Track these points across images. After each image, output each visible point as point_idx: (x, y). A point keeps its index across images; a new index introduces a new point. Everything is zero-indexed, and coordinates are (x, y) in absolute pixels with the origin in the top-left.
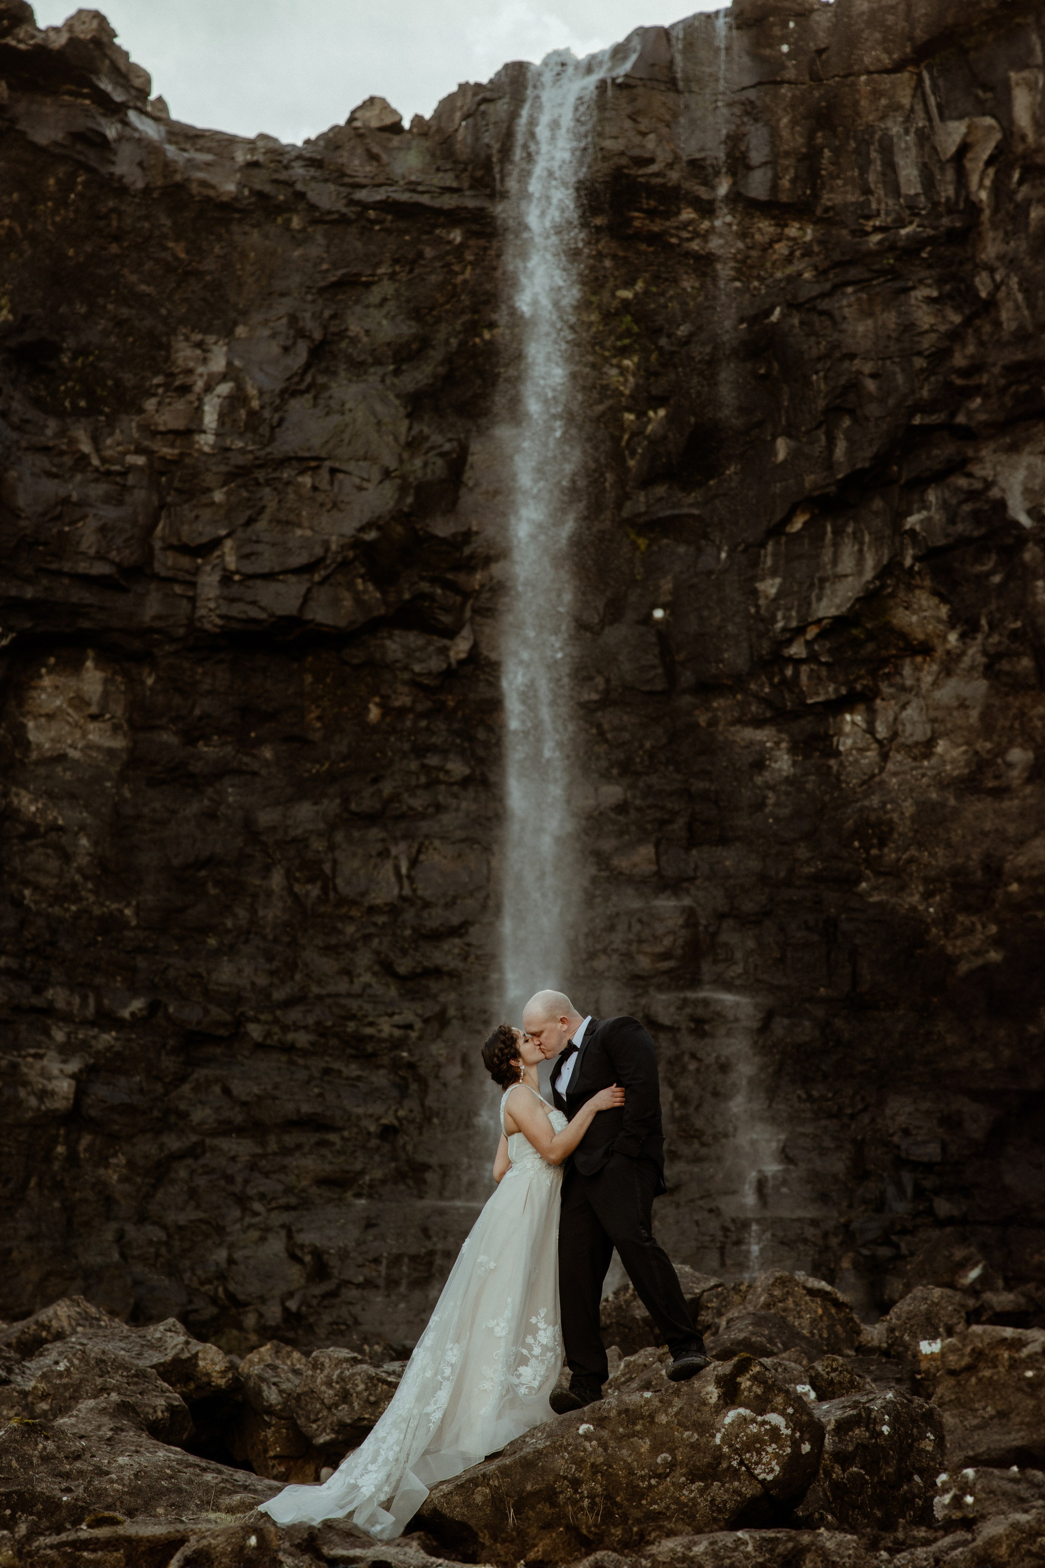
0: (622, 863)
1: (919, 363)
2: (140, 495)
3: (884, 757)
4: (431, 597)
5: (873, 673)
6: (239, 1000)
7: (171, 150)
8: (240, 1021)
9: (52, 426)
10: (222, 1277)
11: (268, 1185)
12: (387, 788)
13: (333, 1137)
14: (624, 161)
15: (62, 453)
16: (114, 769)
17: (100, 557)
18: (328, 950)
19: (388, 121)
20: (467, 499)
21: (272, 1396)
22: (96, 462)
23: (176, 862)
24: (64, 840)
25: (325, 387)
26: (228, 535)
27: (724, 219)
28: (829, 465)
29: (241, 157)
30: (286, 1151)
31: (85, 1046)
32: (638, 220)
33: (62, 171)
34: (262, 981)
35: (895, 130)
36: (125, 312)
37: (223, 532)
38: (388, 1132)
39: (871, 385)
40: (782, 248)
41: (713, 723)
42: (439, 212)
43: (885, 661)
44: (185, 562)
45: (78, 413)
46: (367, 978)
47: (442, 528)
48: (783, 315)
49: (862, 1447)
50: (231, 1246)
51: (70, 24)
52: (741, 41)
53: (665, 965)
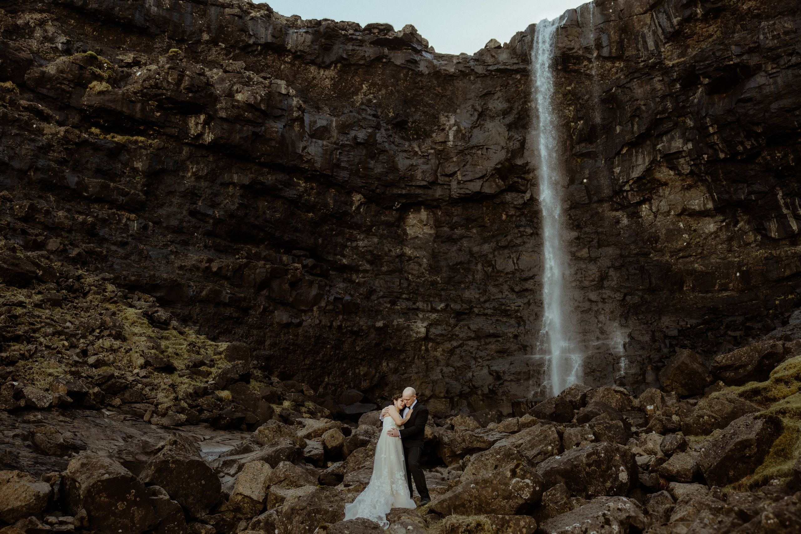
0: (579, 254)
1: (658, 100)
2: (433, 161)
3: (656, 217)
4: (518, 182)
5: (650, 193)
6: (471, 302)
7: (435, 62)
8: (471, 308)
9: (407, 144)
10: (471, 380)
11: (482, 354)
13: (500, 339)
14: (565, 50)
15: (410, 152)
16: (432, 239)
17: (423, 180)
18: (495, 286)
19: (497, 45)
20: (526, 153)
21: (446, 439)
22: (420, 153)
23: (451, 264)
24: (419, 260)
25: (483, 125)
26: (459, 170)
27: (596, 63)
28: (633, 132)
29: (455, 61)
30: (487, 344)
31: (428, 318)
32: (571, 66)
33: (405, 71)
34: (477, 296)
35: (646, 31)
37: (457, 169)
38: (516, 337)
39: (643, 108)
40: (614, 70)
41: (603, 211)
42: (513, 70)
43: (654, 189)
44: (447, 179)
45: (414, 139)
46: (507, 293)
47: (519, 162)
48: (616, 90)
49: (595, 461)
50: (473, 372)
51: (404, 29)
52: (597, 10)
53: (593, 283)
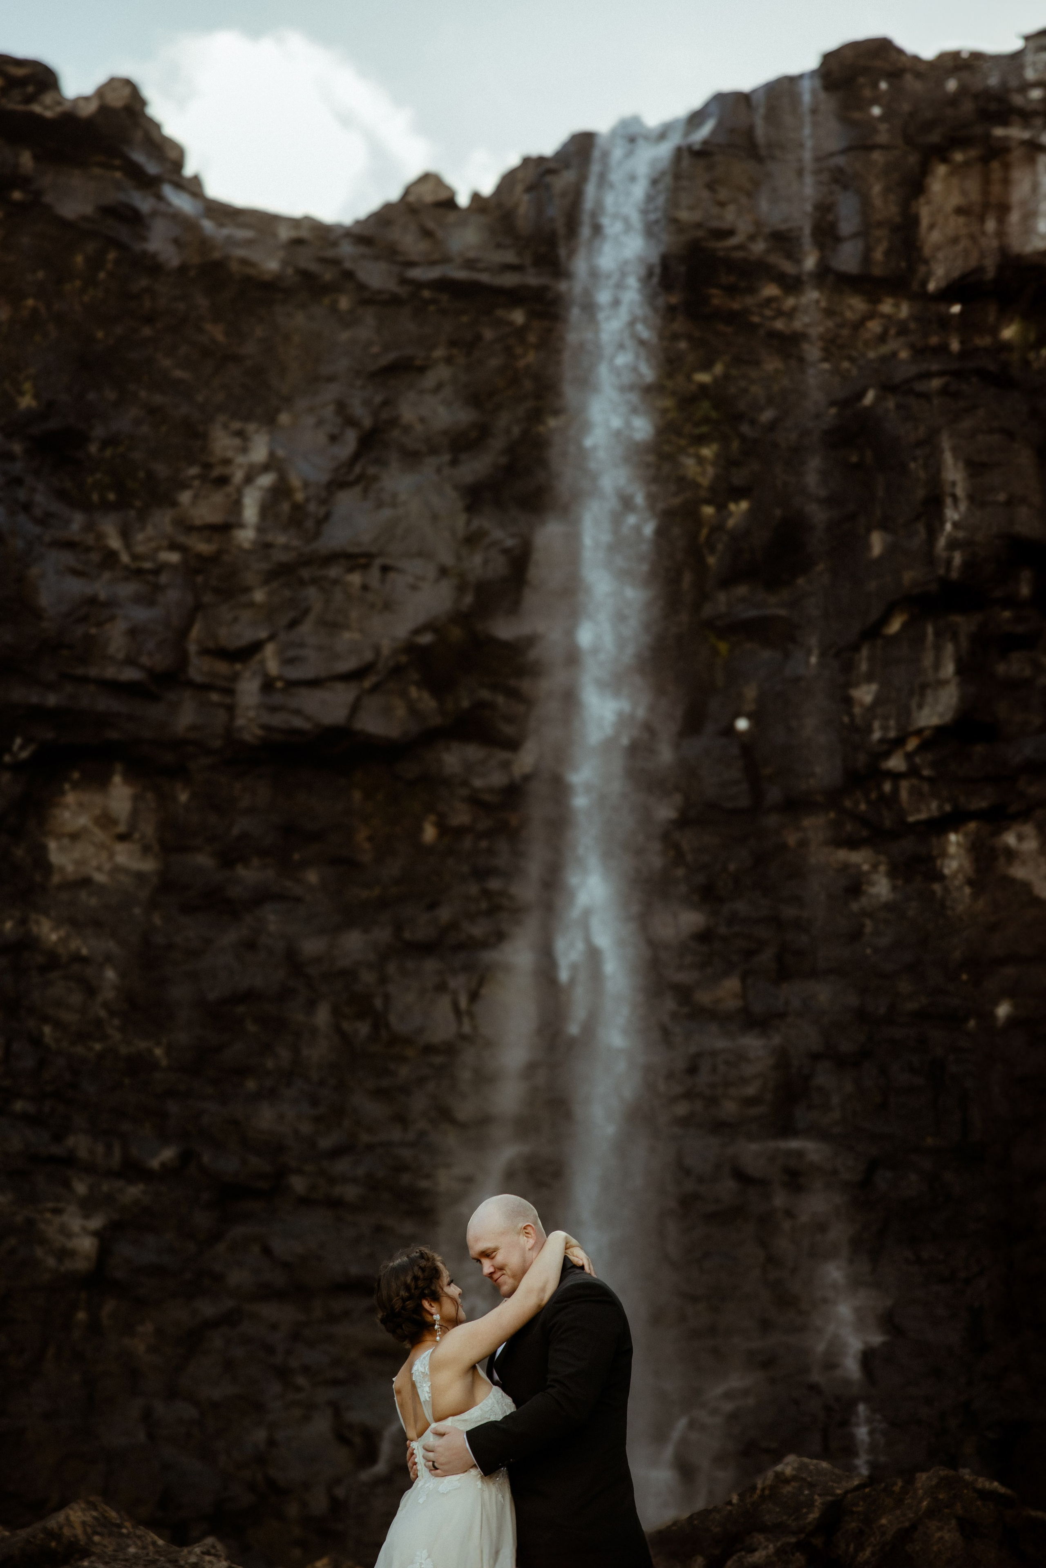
0: (704, 997)
2: (173, 595)
4: (492, 706)
6: (280, 1149)
7: (209, 227)
8: (281, 1173)
9: (77, 521)
10: (261, 1460)
12: (445, 914)
14: (700, 233)
15: (88, 549)
16: (144, 894)
17: (130, 661)
18: (380, 1094)
19: (443, 195)
20: (530, 599)
22: (125, 558)
23: (212, 996)
24: (88, 971)
25: (375, 478)
26: (271, 638)
28: (929, 558)
29: (284, 234)
30: (333, 1319)
31: (109, 1199)
32: (717, 298)
33: (91, 247)
34: (306, 1128)
36: (158, 399)
37: (263, 634)
40: (874, 326)
41: (803, 843)
42: (498, 291)
44: (222, 667)
45: (106, 507)
46: (423, 1126)
47: (505, 631)
48: (878, 399)
50: (272, 1426)
51: (101, 92)
52: (829, 103)
53: (754, 1111)
